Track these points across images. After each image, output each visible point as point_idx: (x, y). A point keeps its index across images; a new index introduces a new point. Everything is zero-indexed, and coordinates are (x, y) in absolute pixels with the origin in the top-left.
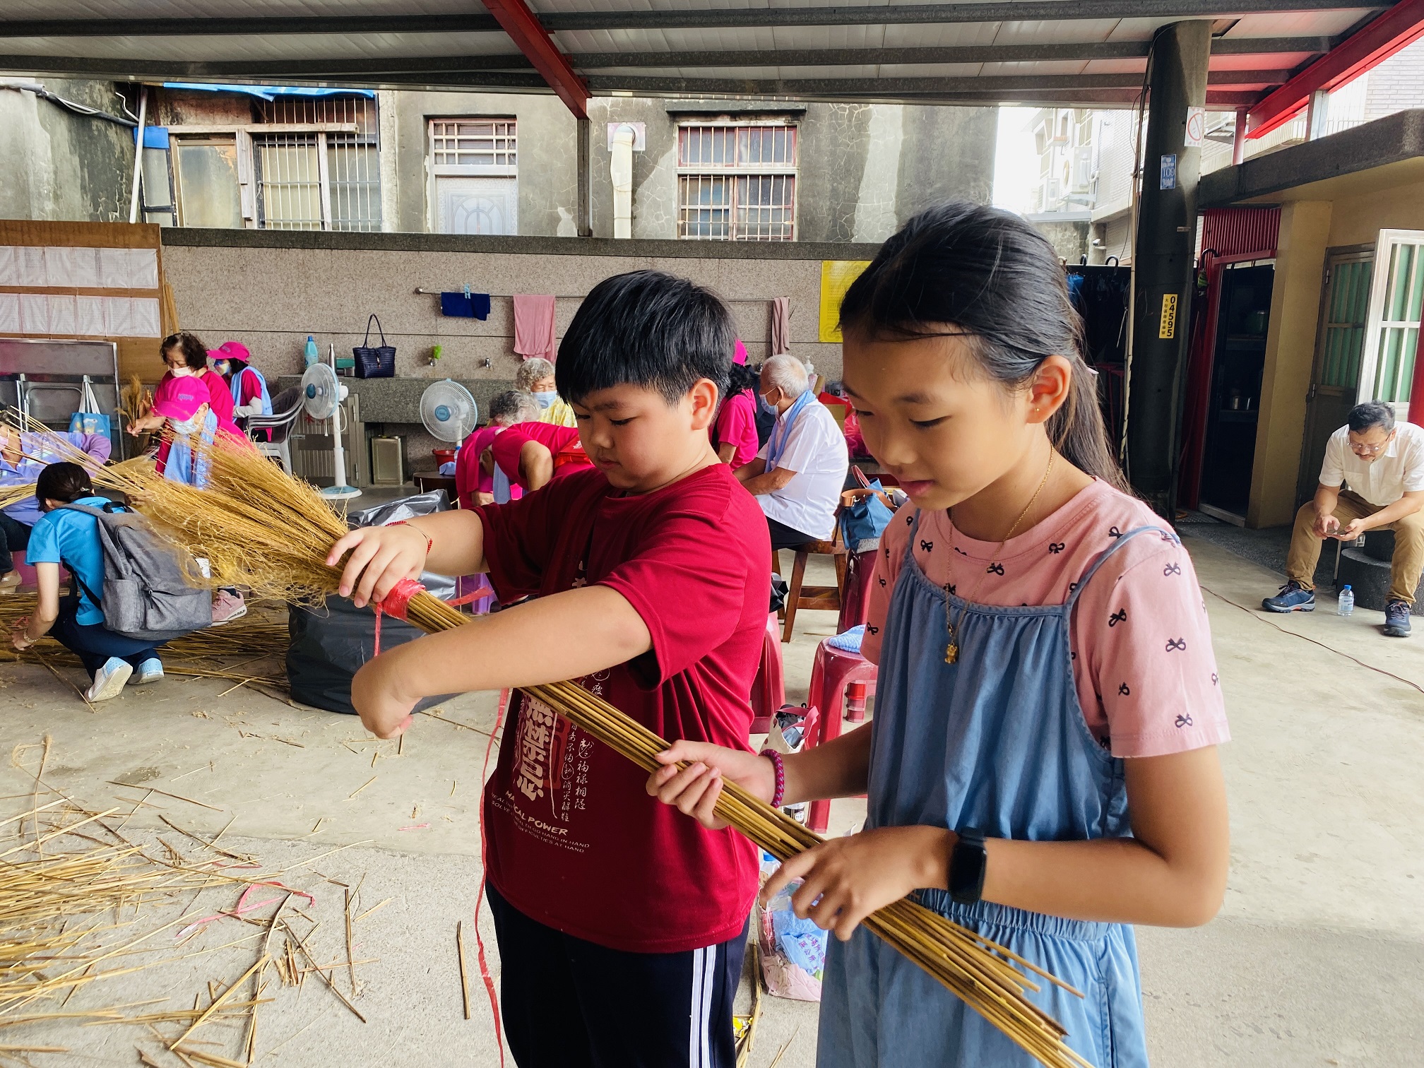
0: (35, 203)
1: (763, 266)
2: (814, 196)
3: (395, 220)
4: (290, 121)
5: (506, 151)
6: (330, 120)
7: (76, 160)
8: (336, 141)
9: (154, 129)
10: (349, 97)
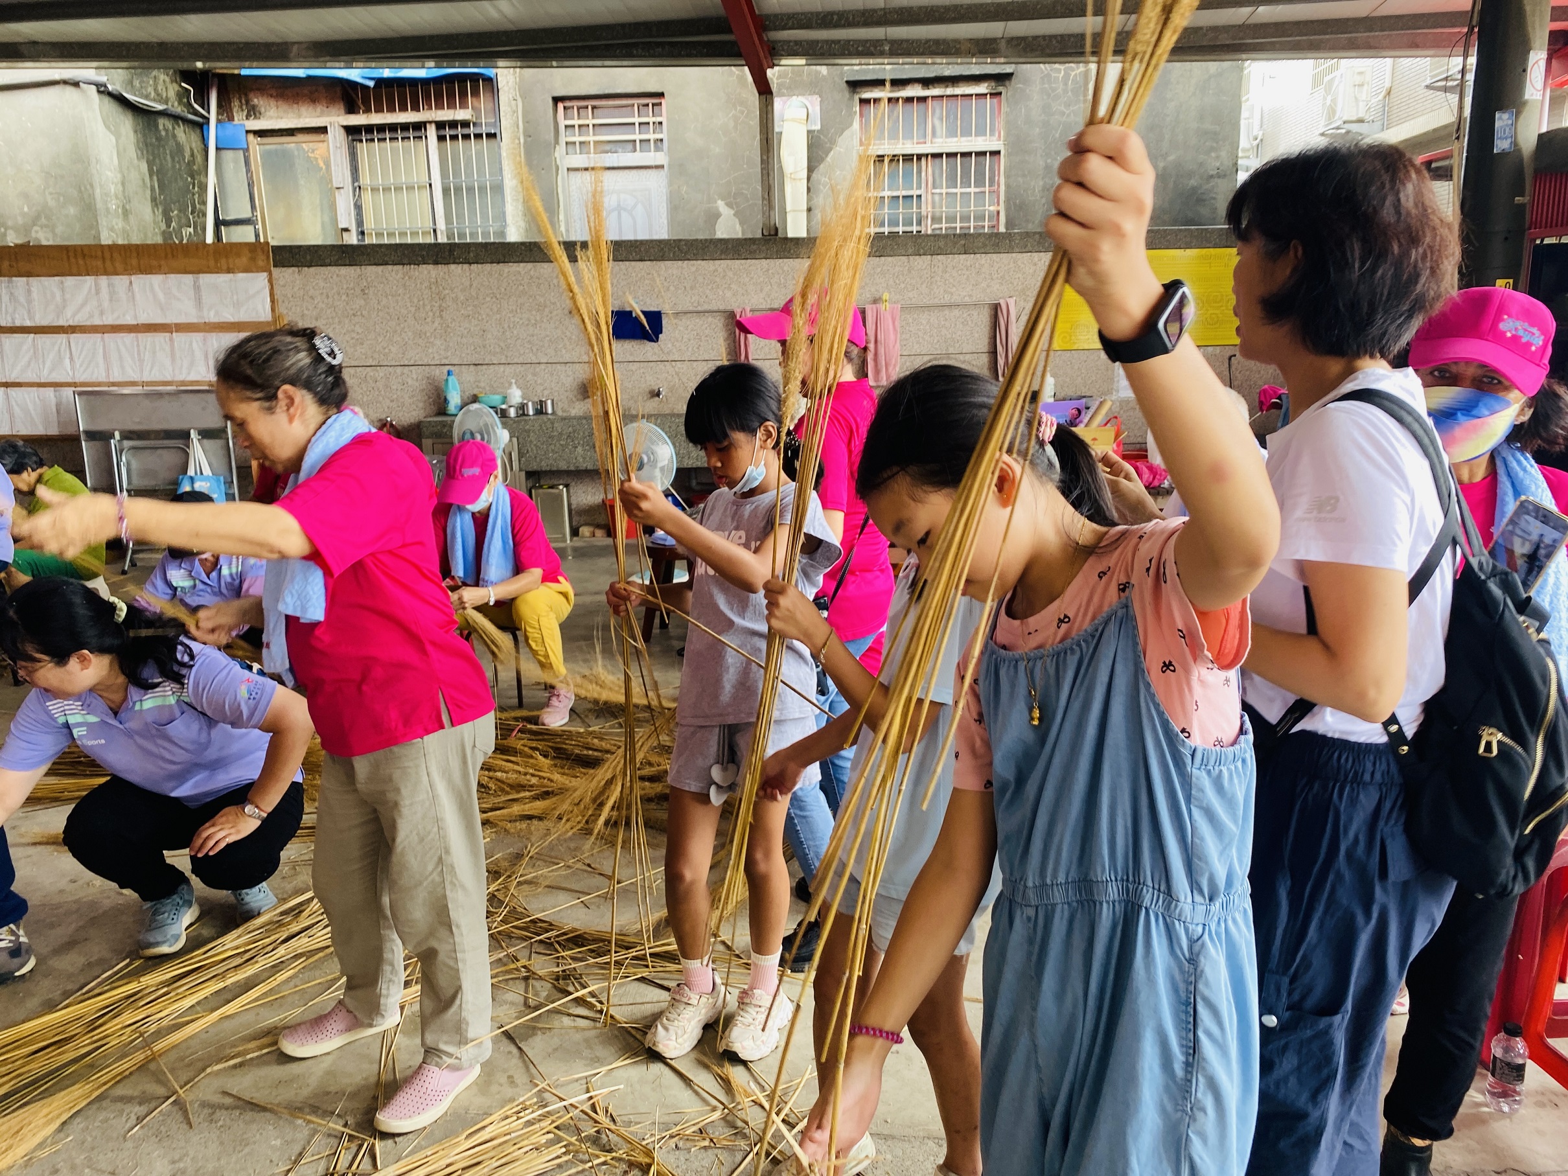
0: (103, 222)
1: (983, 262)
2: (1024, 176)
3: (522, 224)
4: (391, 109)
5: (652, 136)
6: (439, 106)
7: (144, 167)
8: (448, 132)
9: (228, 125)
10: (462, 78)
